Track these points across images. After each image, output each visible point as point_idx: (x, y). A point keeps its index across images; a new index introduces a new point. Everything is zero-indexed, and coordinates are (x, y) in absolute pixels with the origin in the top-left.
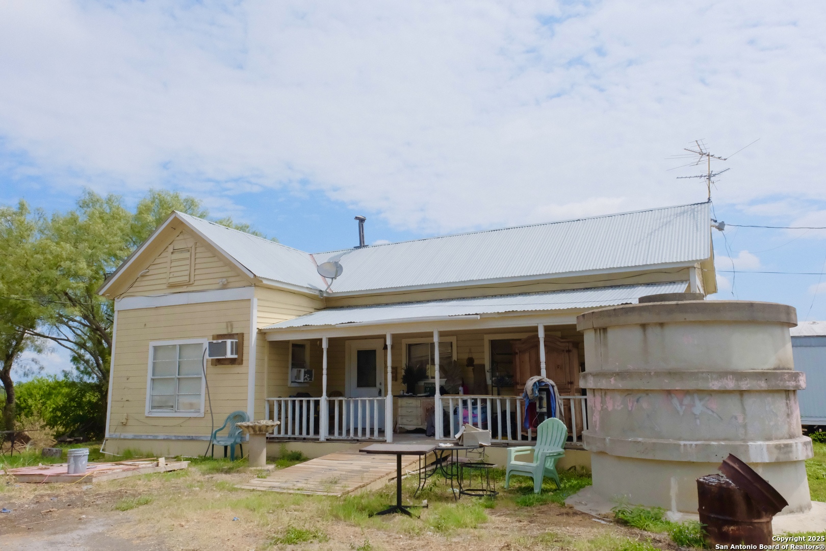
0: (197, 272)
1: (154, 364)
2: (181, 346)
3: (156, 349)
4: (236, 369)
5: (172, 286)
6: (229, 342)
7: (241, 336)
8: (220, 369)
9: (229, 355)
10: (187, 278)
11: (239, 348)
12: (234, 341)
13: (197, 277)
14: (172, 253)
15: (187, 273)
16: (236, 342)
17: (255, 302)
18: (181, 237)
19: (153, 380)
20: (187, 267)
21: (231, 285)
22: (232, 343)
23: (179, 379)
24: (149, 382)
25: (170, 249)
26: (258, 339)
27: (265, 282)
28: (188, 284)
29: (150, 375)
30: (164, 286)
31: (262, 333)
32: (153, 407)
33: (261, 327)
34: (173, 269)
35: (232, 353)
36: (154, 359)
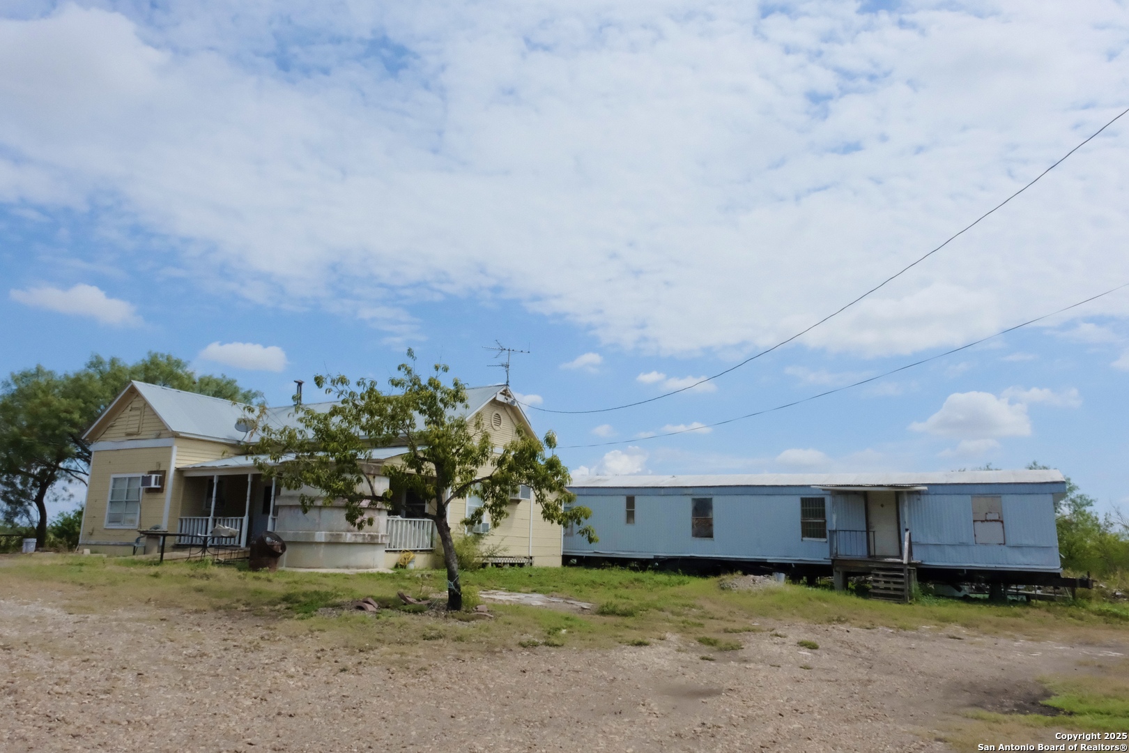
0: (144, 425)
1: (113, 490)
2: (130, 479)
3: (115, 480)
4: (160, 496)
5: (128, 434)
6: (154, 476)
7: (164, 473)
8: (151, 496)
9: (153, 485)
10: (136, 430)
11: (162, 481)
12: (158, 475)
13: (143, 429)
14: (131, 410)
15: (137, 426)
16: (160, 477)
17: (175, 449)
18: (136, 399)
19: (111, 502)
20: (138, 422)
21: (162, 436)
22: (156, 477)
23: (126, 502)
24: (108, 502)
25: (129, 408)
26: (174, 475)
27: (181, 435)
28: (138, 434)
29: (109, 499)
30: (124, 435)
31: (179, 471)
32: (110, 522)
33: (179, 466)
34: (130, 423)
35: (156, 484)
36: (114, 487)
